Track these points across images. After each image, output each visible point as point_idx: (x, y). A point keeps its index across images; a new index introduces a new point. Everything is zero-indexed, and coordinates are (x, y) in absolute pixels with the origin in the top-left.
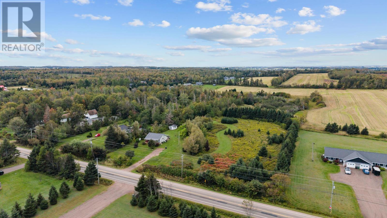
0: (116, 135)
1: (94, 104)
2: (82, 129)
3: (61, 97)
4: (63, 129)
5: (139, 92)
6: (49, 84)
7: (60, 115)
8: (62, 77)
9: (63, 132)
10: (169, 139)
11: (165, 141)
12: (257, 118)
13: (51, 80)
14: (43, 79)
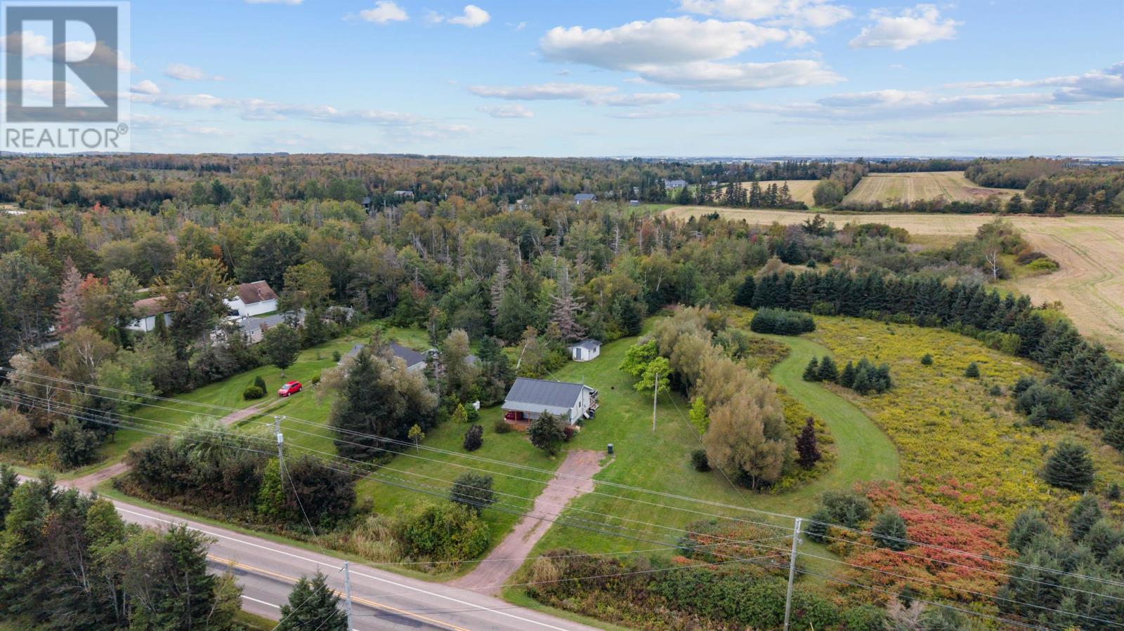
0: (383, 395)
1: (260, 261)
2: (220, 363)
3: (131, 235)
4: (139, 364)
5: (416, 219)
6: (91, 198)
7: (126, 302)
8: (133, 178)
9: (137, 377)
10: (597, 401)
11: (587, 416)
12: (874, 312)
13: (97, 184)
14: (69, 183)
